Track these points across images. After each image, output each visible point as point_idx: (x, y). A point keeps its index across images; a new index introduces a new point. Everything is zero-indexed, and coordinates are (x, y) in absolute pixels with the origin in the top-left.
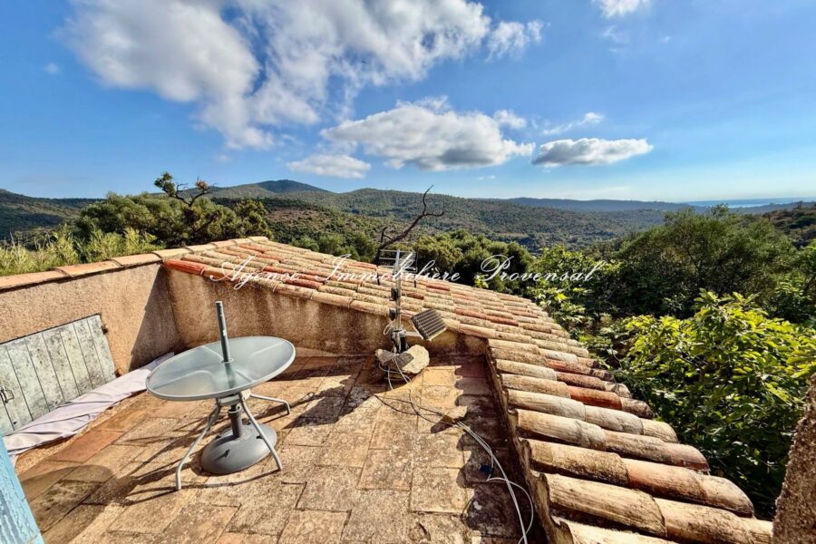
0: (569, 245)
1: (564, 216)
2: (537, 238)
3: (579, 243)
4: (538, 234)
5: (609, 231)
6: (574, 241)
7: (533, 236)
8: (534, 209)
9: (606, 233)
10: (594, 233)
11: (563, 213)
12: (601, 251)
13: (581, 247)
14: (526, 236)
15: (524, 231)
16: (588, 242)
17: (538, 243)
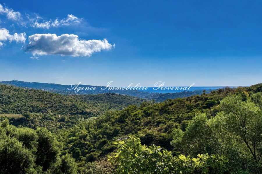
0: (59, 124)
1: (53, 98)
2: (32, 118)
3: (67, 122)
4: (32, 114)
5: (88, 110)
6: (62, 120)
7: (27, 116)
8: (26, 92)
9: (86, 113)
10: (77, 113)
11: (51, 95)
12: (86, 129)
13: (69, 126)
14: (21, 116)
15: (18, 111)
16: (74, 121)
17: (32, 123)
